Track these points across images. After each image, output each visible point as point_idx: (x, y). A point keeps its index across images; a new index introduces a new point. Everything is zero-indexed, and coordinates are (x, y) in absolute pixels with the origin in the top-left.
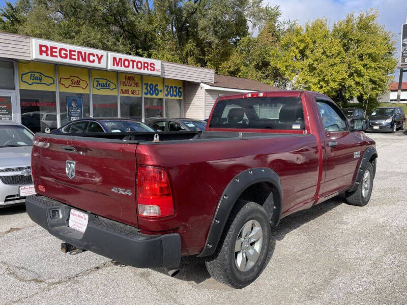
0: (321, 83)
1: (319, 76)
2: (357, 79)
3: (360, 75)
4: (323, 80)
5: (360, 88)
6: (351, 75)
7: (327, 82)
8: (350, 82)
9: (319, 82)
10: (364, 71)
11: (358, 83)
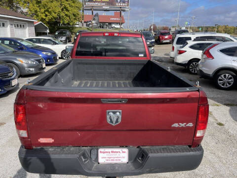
0: (47, 13)
1: (44, 8)
2: (67, 13)
3: (67, 10)
4: (47, 11)
5: (68, 18)
6: (62, 10)
7: (50, 13)
8: (62, 14)
9: (44, 12)
10: (69, 8)
11: (66, 15)
